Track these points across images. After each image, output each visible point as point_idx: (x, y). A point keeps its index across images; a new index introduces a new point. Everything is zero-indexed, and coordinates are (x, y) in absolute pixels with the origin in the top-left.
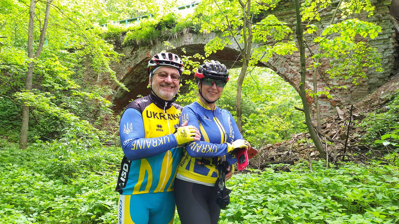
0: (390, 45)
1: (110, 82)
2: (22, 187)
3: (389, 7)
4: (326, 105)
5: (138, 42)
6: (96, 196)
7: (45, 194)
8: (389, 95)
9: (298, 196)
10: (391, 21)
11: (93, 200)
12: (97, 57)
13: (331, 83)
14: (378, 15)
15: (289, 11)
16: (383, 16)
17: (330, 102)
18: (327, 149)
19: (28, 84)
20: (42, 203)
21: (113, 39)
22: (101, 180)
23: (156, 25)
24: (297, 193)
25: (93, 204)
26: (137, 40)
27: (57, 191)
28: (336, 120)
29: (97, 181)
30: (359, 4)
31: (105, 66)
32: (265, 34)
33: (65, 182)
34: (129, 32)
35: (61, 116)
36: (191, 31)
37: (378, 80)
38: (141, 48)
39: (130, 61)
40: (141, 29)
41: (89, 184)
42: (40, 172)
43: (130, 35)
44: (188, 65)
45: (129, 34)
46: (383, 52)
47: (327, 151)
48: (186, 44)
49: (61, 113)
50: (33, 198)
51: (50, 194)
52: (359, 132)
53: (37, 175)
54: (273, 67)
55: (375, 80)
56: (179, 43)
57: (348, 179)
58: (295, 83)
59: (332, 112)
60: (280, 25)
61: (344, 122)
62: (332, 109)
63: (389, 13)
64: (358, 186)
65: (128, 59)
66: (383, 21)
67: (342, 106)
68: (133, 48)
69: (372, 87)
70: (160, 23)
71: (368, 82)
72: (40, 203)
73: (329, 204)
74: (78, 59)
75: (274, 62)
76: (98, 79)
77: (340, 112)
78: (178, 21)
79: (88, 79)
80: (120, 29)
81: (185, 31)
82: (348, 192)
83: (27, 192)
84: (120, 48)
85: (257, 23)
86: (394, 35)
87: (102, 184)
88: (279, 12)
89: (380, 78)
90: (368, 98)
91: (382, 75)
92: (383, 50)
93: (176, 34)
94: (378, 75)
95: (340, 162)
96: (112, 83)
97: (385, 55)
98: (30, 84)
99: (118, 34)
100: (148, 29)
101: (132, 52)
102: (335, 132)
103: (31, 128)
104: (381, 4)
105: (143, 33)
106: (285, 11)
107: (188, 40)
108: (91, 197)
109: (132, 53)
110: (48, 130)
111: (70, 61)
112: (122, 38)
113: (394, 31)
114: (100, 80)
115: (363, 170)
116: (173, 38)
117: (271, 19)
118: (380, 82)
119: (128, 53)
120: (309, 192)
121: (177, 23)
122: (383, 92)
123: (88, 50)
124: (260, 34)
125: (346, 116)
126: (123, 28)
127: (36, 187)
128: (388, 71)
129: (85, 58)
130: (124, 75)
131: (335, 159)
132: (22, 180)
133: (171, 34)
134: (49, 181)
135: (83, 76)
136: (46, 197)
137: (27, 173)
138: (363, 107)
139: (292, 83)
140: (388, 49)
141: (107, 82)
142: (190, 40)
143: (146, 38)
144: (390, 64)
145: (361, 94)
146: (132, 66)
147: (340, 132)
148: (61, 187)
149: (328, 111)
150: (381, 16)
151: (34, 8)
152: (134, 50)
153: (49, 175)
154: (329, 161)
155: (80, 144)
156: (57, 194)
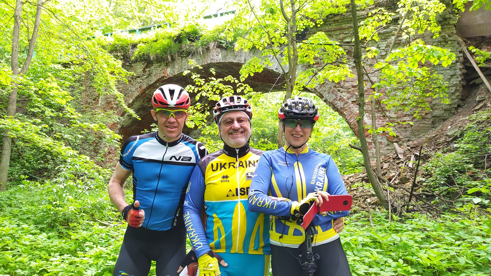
0: (458, 71)
1: (115, 106)
2: (5, 242)
3: (455, 26)
4: (382, 141)
5: (152, 58)
6: (104, 255)
7: (37, 252)
8: (457, 130)
9: (362, 259)
10: (458, 43)
11: (102, 261)
12: (101, 75)
13: (388, 114)
14: (444, 35)
15: (339, 27)
16: (449, 36)
17: (387, 136)
18: (389, 197)
19: (10, 107)
20: (33, 264)
21: (120, 52)
22: (109, 234)
23: (175, 37)
24: (361, 255)
25: (101, 267)
26: (151, 54)
27: (53, 247)
28: (394, 159)
29: (104, 235)
30: (423, 22)
31: (110, 87)
32: (312, 54)
33: (60, 236)
34: (141, 44)
35: (55, 150)
36: (220, 46)
37: (443, 112)
38: (156, 64)
39: (141, 81)
40: (156, 41)
41: (93, 239)
42: (27, 221)
43: (142, 48)
44: (218, 89)
45: (140, 47)
46: (450, 79)
47: (389, 199)
48: (213, 61)
49: (54, 146)
50: (21, 258)
51: (43, 252)
52: (422, 175)
53: (25, 226)
54: (319, 93)
55: (440, 112)
56: (204, 60)
57: (419, 236)
58: (345, 113)
59: (388, 149)
60: (331, 45)
61: (405, 162)
62: (388, 145)
63: (456, 34)
64: (432, 246)
65: (139, 77)
66: (449, 42)
67: (401, 142)
68: (146, 64)
69: (437, 120)
70: (180, 35)
71: (432, 114)
72: (30, 264)
73: (401, 270)
74: (75, 76)
75: (320, 87)
76: (100, 102)
77: (399, 150)
78: (203, 33)
79: (87, 102)
80: (129, 40)
81: (212, 45)
82: (422, 254)
83: (12, 249)
84: (129, 63)
85: (304, 41)
86: (461, 59)
87: (109, 238)
88: (327, 28)
89: (445, 110)
90: (432, 134)
91: (448, 106)
92: (450, 77)
93: (200, 49)
94: (443, 106)
95: (405, 213)
96: (118, 107)
97: (451, 82)
98: (13, 107)
99: (126, 46)
100: (166, 42)
101: (144, 69)
102: (394, 174)
103: (13, 163)
104: (447, 22)
105: (158, 46)
106: (334, 26)
107: (215, 57)
108: (98, 257)
109: (144, 71)
110: (35, 166)
111: (65, 79)
112: (131, 52)
113: (461, 55)
114: (103, 103)
115: (435, 225)
116: (196, 53)
117: (320, 37)
118: (446, 115)
119: (140, 70)
120: (376, 253)
121: (201, 36)
122: (449, 127)
123: (88, 65)
124: (306, 54)
125: (406, 155)
126: (133, 39)
127: (24, 242)
128: (455, 102)
129: (84, 74)
130: (134, 98)
131: (399, 209)
132: (4, 232)
133: (195, 48)
134: (40, 233)
135: (81, 98)
136: (38, 256)
137: (10, 223)
138: (426, 144)
139: (341, 114)
140: (454, 75)
141: (111, 106)
142: (217, 56)
143: (163, 52)
144: (457, 94)
145: (423, 129)
146: (144, 87)
147: (399, 175)
148: (57, 242)
149: (384, 147)
150: (447, 36)
151: (21, 11)
152: (147, 67)
153: (40, 226)
154: (392, 212)
155: (79, 186)
156: (52, 251)
